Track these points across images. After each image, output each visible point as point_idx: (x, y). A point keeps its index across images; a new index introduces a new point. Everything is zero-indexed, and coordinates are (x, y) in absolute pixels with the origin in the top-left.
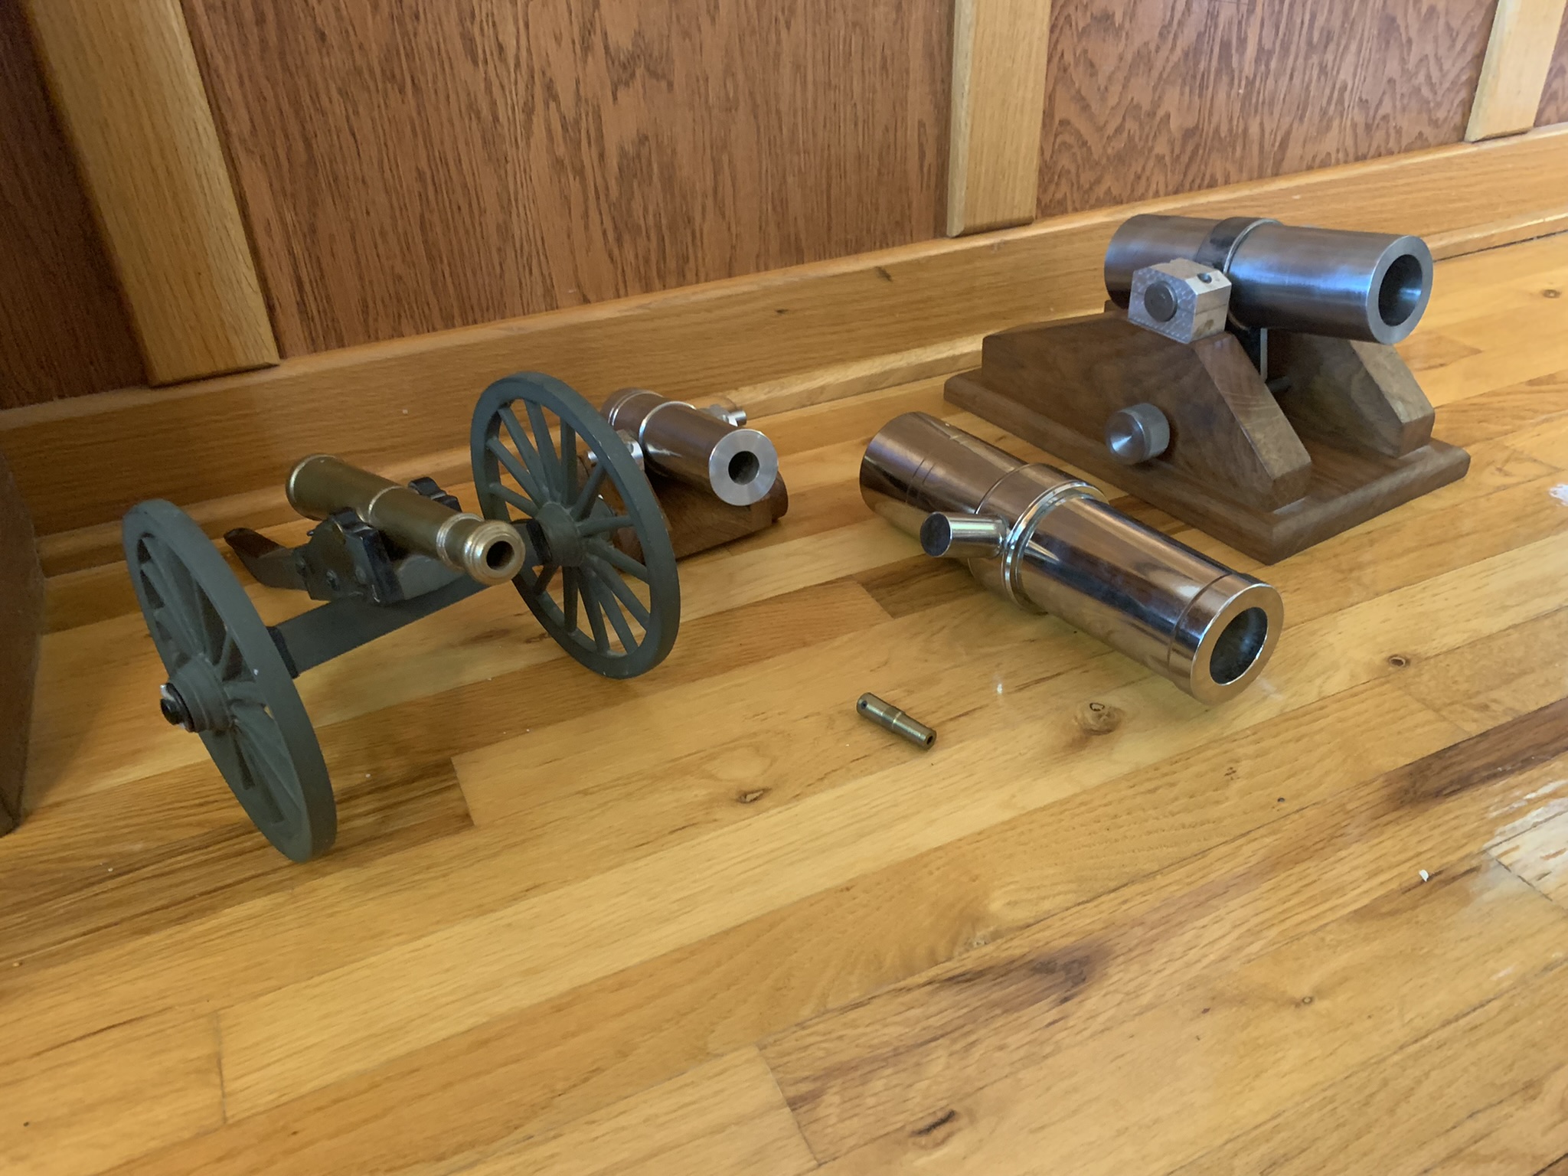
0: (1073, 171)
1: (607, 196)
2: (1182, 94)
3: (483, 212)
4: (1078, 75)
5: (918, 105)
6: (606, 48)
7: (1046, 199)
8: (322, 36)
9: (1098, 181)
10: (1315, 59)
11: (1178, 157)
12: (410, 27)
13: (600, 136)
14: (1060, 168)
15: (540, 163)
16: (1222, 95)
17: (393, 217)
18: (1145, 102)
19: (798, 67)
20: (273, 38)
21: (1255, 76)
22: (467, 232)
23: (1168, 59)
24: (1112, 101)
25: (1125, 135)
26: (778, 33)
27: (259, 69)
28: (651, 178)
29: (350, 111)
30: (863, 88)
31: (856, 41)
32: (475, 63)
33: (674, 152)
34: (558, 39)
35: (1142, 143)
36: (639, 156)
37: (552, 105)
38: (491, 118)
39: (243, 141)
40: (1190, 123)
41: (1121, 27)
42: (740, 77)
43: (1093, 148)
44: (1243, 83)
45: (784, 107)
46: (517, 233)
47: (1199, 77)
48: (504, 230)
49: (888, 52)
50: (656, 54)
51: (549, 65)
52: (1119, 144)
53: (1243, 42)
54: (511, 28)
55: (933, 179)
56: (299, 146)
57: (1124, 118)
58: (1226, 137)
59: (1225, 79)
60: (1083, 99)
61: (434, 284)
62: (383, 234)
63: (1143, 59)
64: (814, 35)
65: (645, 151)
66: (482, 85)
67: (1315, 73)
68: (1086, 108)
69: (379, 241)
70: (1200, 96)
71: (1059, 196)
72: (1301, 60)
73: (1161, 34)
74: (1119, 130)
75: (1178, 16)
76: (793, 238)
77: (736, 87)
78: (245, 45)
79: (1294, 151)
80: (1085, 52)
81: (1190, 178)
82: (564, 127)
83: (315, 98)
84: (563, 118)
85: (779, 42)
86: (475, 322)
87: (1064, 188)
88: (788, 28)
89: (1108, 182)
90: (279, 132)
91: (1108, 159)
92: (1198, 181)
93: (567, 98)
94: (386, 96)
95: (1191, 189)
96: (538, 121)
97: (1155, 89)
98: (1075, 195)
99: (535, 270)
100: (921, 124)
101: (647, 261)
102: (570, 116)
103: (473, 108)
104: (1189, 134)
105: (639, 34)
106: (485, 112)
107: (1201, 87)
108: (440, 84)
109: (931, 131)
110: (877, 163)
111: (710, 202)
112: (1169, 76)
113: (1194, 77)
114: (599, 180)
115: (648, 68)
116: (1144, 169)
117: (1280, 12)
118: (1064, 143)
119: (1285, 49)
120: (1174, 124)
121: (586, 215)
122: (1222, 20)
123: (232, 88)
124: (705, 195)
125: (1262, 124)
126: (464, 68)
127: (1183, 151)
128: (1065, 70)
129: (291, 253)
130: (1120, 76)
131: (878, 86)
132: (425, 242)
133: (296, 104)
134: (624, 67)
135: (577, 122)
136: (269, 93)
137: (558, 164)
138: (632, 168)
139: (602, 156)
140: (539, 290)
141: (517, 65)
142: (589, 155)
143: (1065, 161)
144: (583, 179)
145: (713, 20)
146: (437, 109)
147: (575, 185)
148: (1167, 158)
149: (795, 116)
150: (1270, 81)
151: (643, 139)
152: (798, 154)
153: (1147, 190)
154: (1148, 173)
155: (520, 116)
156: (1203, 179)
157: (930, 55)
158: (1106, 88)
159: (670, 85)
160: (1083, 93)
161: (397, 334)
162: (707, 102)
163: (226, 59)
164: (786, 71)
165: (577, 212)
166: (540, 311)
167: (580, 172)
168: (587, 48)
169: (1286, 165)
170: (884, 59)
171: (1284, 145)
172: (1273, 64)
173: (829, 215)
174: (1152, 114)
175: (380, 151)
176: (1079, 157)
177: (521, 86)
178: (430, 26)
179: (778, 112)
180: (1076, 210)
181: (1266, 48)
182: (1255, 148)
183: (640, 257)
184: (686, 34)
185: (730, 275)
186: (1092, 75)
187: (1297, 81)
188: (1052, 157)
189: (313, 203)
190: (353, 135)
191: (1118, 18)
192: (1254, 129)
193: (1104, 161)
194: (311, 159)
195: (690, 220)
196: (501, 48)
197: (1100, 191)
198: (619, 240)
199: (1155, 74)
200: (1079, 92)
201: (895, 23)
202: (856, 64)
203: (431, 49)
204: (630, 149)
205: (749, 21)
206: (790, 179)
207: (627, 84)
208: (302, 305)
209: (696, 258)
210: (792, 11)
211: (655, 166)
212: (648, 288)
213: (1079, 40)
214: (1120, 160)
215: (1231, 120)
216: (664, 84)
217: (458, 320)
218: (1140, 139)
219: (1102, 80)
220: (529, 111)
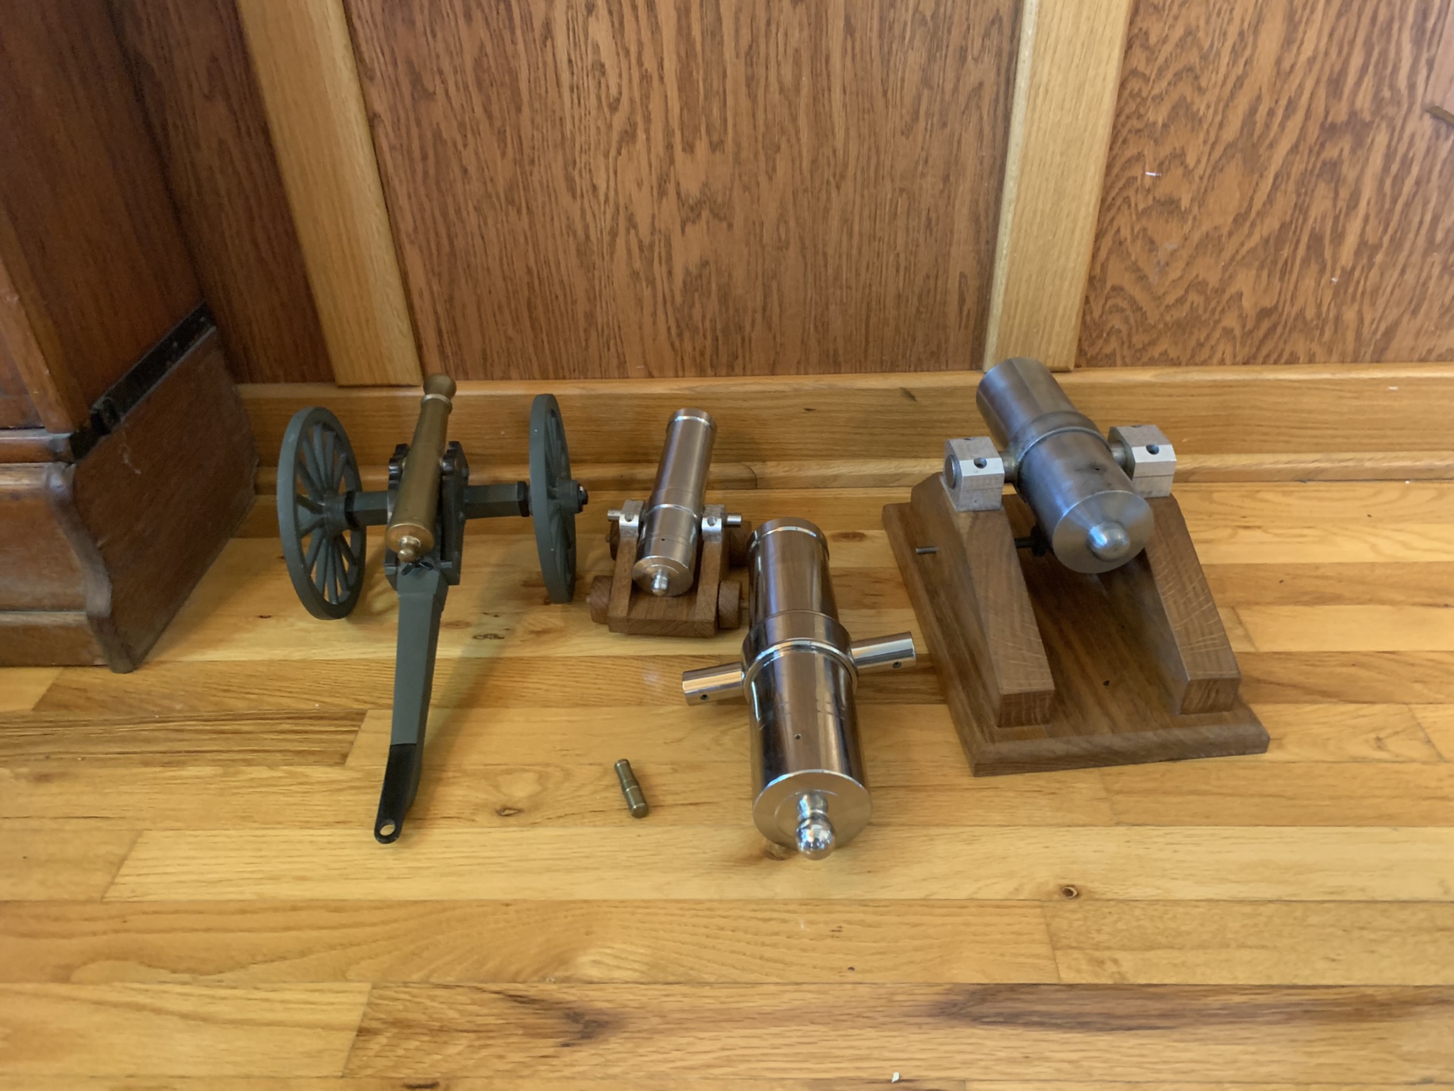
0: (1124, 329)
1: (673, 302)
2: (1258, 276)
3: (574, 302)
4: (1136, 250)
5: (961, 258)
6: (678, 194)
7: (1091, 352)
8: (465, 171)
9: (1153, 343)
10: (1437, 257)
11: (1251, 332)
12: (527, 168)
13: (669, 259)
14: (1109, 326)
15: (620, 272)
16: (1309, 282)
17: (508, 298)
18: (1213, 279)
19: (846, 221)
20: (432, 172)
21: (1354, 268)
22: (562, 315)
23: (1242, 244)
24: (1175, 273)
25: (1187, 306)
26: (828, 193)
27: (422, 190)
28: (710, 294)
29: (482, 223)
30: (907, 243)
31: (902, 203)
32: (574, 196)
33: (730, 275)
34: (640, 185)
35: (1207, 315)
36: (700, 276)
37: (632, 231)
38: (584, 237)
39: (408, 236)
40: (1268, 303)
41: (1188, 211)
42: (792, 224)
43: (1149, 314)
44: (1338, 272)
45: (830, 251)
46: (599, 320)
47: (1280, 265)
48: (590, 316)
49: (933, 215)
50: (719, 200)
51: (631, 200)
52: (1181, 312)
53: (1338, 237)
54: (603, 175)
55: (972, 322)
56: (445, 241)
57: (1187, 291)
58: (1312, 321)
59: (1314, 267)
60: (1139, 270)
61: (535, 346)
62: (500, 307)
63: (1211, 242)
64: (862, 196)
65: (706, 272)
66: (579, 212)
67: (1436, 271)
68: (1142, 278)
69: (497, 313)
70: (1282, 279)
71: (1108, 350)
72: (1416, 258)
73: (1235, 220)
74: (1180, 301)
75: (1258, 205)
76: (831, 353)
77: (788, 230)
78: (414, 172)
79: (1403, 341)
80: (1145, 230)
81: (1264, 352)
82: (641, 248)
83: (458, 211)
84: (640, 242)
85: (829, 199)
86: (564, 378)
87: (1114, 344)
88: (838, 187)
89: (1164, 345)
90: (432, 232)
91: (1166, 324)
92: (1275, 356)
93: (644, 229)
94: (507, 215)
95: (1264, 363)
96: (620, 241)
97: (1225, 268)
98: (1126, 352)
99: (613, 349)
100: (962, 275)
101: (702, 354)
102: (646, 241)
103: (570, 227)
104: (1264, 313)
105: (705, 185)
106: (580, 233)
107: (1283, 273)
108: (547, 208)
109: (973, 283)
110: (916, 303)
111: (759, 317)
112: (1243, 258)
113: (1275, 262)
114: (667, 291)
115: (711, 211)
116: (1208, 337)
117: (1391, 210)
118: (1116, 306)
119: (1397, 244)
120: (1247, 303)
121: (654, 314)
122: (1314, 213)
123: (403, 201)
124: (755, 311)
125: (1360, 313)
126: (565, 198)
127: (1257, 326)
128: (1121, 244)
129: (436, 312)
130: (1185, 254)
131: (921, 241)
132: (530, 317)
133: (445, 215)
134: (692, 209)
135: (652, 245)
136: (427, 205)
137: (635, 275)
138: (694, 284)
139: (670, 273)
140: (614, 362)
141: (606, 201)
142: (659, 271)
143: (1116, 322)
144: (654, 288)
145: (770, 178)
146: (544, 226)
147: (647, 292)
148: (1238, 332)
149: (840, 257)
150: (1374, 273)
151: (705, 264)
152: (841, 288)
153: (1210, 357)
154: (1212, 342)
155: (606, 238)
156: (1280, 356)
157: (976, 220)
158: (1167, 264)
159: (730, 226)
160: (1140, 264)
161: (506, 377)
162: (761, 240)
163: (401, 181)
164: (835, 222)
165: (648, 310)
166: (614, 378)
167: (652, 282)
168: (662, 193)
169: (1390, 354)
170: (929, 220)
171: (1390, 333)
172: (1379, 258)
173: (867, 339)
174: (1220, 291)
175: (501, 251)
176: (1132, 321)
177: (609, 216)
178: (542, 169)
179: (825, 254)
180: (1125, 365)
181: (1370, 242)
182: (1350, 336)
183: (697, 349)
184: (746, 188)
185: (773, 373)
186: (1151, 250)
187: (1410, 277)
188: (1101, 316)
189: (452, 281)
190: (483, 238)
191: (1185, 203)
192: (1350, 315)
193: (1161, 326)
194: (453, 253)
195: (740, 328)
196: (594, 188)
197: (1156, 352)
198: (680, 335)
199: (1226, 255)
200: (1135, 263)
201: (942, 191)
202: (901, 222)
203: (541, 184)
204: (694, 272)
205: (802, 183)
206: (832, 307)
207: (694, 222)
208: (441, 347)
209: (744, 357)
210: (843, 177)
211: (714, 286)
212: (702, 373)
213: (1138, 219)
214: (1181, 327)
215: (1319, 306)
216: (724, 225)
217: (551, 374)
218: (1205, 311)
219: (1162, 256)
220: (614, 234)
